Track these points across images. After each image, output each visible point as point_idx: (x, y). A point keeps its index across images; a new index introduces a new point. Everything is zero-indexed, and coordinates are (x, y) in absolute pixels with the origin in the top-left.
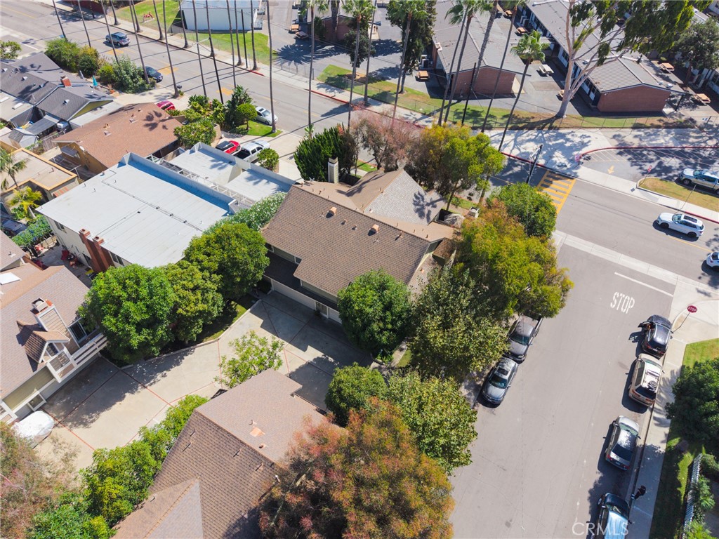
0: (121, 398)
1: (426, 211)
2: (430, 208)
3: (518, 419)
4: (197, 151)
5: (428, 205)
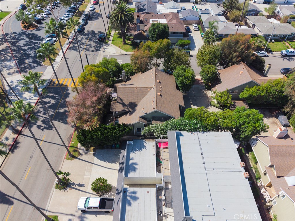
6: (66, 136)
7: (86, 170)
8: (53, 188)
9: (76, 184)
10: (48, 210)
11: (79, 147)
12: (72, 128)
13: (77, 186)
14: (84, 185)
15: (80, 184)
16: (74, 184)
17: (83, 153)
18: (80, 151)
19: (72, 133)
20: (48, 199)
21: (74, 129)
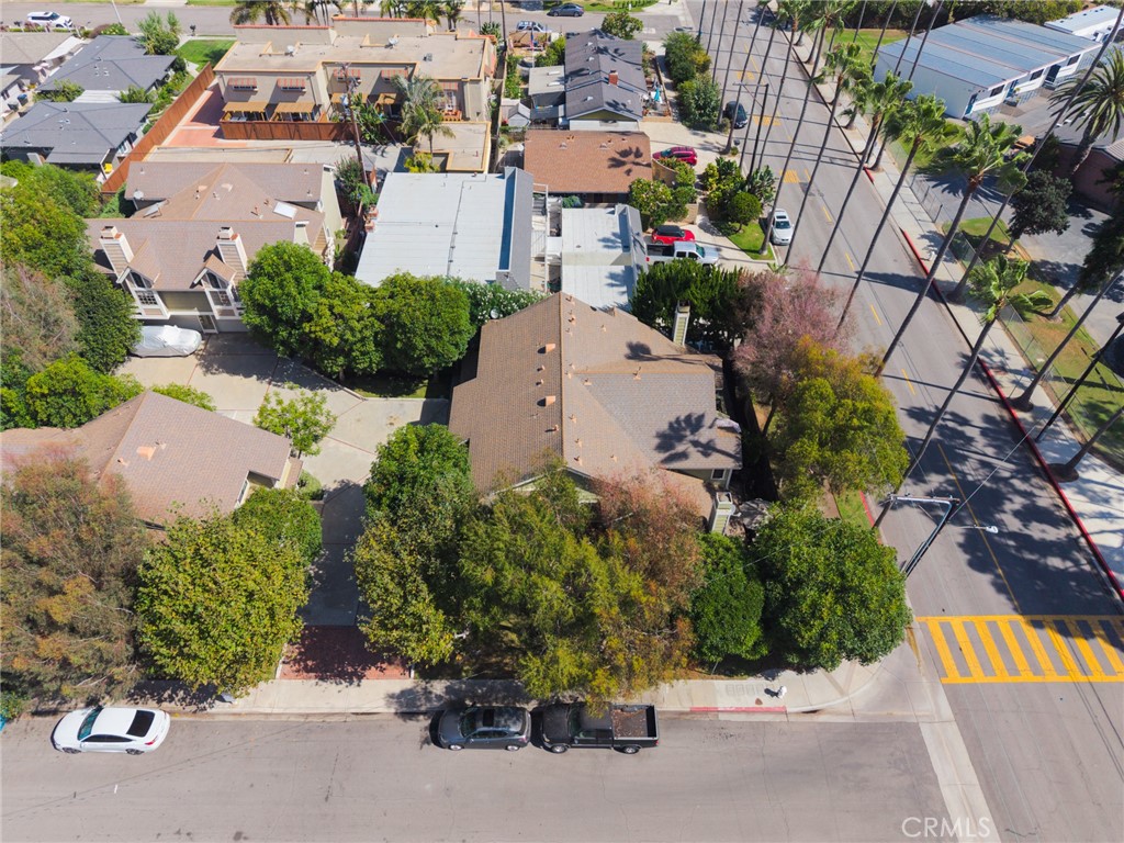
0: (247, 375)
1: (680, 448)
2: (692, 450)
3: (428, 786)
4: (616, 215)
5: (696, 444)
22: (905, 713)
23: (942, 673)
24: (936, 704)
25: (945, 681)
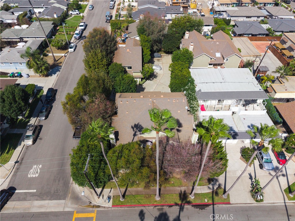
6: (199, 213)
7: (234, 176)
8: (264, 205)
9: (252, 181)
10: (284, 202)
11: (211, 191)
12: (185, 209)
13: (253, 181)
14: (249, 174)
15: (250, 178)
16: (252, 184)
17: (217, 183)
18: (215, 188)
19: (193, 206)
20: (275, 206)
21: (186, 206)
22: (69, 198)
23: (77, 212)
24: (69, 207)
25: (75, 212)
